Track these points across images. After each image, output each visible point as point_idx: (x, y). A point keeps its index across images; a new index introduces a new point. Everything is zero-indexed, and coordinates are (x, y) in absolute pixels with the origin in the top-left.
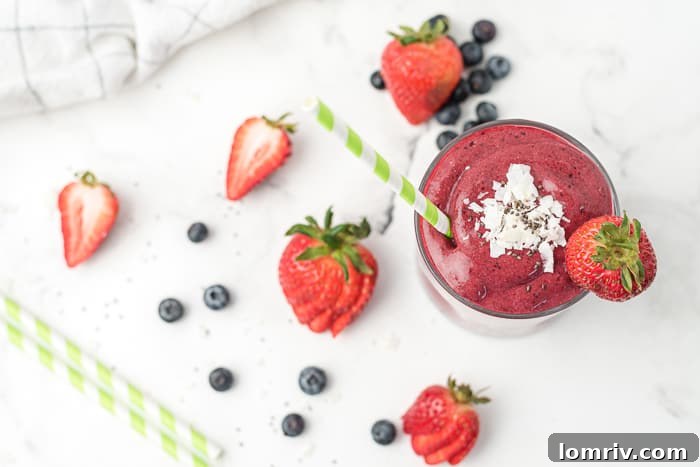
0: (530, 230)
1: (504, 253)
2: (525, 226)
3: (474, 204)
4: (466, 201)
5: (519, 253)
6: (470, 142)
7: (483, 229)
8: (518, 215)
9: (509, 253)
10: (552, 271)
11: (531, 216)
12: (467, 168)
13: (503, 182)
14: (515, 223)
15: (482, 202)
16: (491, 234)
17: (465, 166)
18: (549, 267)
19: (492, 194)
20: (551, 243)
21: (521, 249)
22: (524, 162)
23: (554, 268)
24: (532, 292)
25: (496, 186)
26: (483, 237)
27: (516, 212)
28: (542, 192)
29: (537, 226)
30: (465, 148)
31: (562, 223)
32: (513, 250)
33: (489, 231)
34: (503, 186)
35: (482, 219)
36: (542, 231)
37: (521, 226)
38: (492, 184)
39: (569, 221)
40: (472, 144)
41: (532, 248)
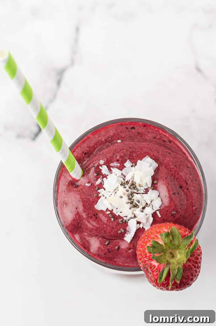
0: (129, 205)
1: (105, 210)
2: (127, 201)
3: (105, 166)
4: (102, 162)
5: (114, 216)
6: (132, 126)
7: (101, 186)
8: (127, 191)
9: (108, 213)
10: (129, 241)
11: (136, 197)
12: (119, 141)
13: (134, 164)
14: (123, 195)
15: (112, 168)
16: (104, 191)
17: (119, 139)
18: (128, 238)
19: (121, 168)
20: (139, 223)
21: (117, 215)
22: (156, 160)
23: (132, 241)
24: (108, 247)
25: (128, 164)
26: (99, 191)
27: (127, 188)
28: (154, 186)
29: (136, 206)
30: (127, 128)
31: (154, 215)
32: (111, 212)
33: (105, 189)
34: (132, 166)
35: (105, 179)
36: (137, 211)
37: (125, 199)
38: (126, 160)
39: (160, 216)
40: (133, 128)
41: (125, 218)
